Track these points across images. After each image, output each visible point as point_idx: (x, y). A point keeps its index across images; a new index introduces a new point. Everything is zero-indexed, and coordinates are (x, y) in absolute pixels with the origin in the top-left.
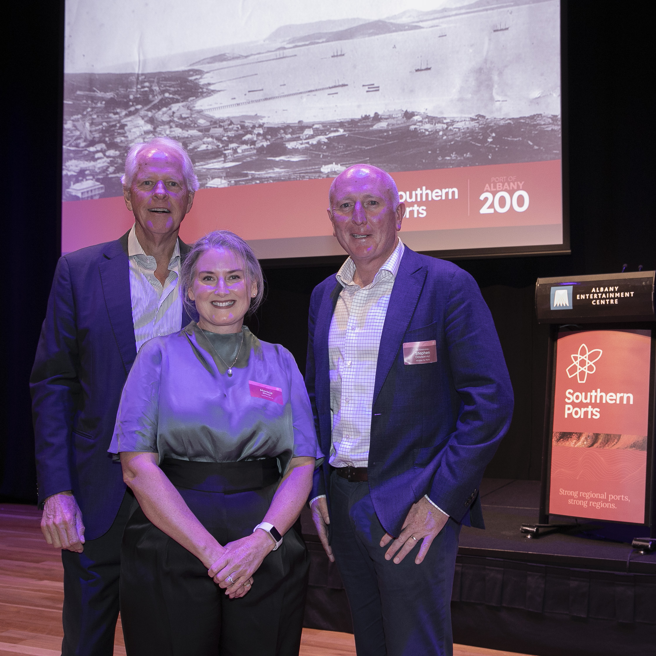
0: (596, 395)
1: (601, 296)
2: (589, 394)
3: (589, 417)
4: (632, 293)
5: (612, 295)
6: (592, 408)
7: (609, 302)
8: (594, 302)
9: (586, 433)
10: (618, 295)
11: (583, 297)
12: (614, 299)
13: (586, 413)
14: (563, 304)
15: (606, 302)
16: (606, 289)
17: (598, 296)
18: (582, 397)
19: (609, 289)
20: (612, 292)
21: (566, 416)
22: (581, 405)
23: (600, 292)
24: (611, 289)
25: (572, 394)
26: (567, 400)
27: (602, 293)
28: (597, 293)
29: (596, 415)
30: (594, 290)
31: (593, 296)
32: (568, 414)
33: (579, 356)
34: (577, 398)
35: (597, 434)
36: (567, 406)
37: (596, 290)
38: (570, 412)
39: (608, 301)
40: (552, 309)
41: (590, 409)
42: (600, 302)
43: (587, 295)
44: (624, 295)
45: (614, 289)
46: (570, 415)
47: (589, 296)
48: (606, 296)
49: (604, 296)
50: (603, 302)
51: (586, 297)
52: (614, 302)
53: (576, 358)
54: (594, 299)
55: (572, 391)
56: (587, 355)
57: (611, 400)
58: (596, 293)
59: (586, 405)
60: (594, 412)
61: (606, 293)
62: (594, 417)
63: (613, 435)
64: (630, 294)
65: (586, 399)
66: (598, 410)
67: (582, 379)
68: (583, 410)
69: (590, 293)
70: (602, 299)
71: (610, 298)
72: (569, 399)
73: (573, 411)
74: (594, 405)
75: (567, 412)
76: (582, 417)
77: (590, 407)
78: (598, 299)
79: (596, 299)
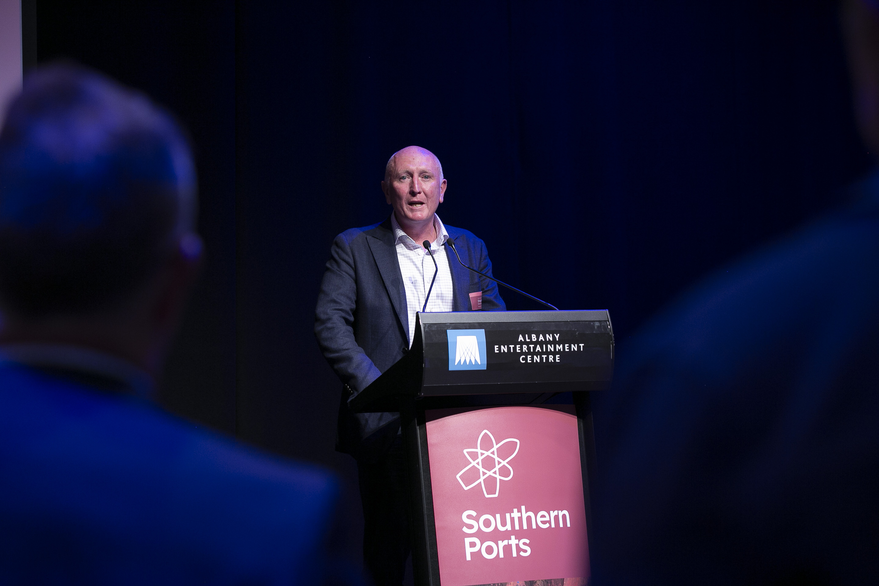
0: (520, 516)
1: (535, 348)
2: (508, 515)
3: (515, 554)
4: (582, 345)
5: (551, 348)
6: (516, 539)
7: (547, 359)
8: (523, 359)
9: (512, 583)
10: (559, 347)
11: (504, 349)
12: (554, 353)
13: (507, 549)
14: (470, 361)
15: (541, 359)
16: (541, 338)
17: (529, 348)
18: (496, 522)
19: (545, 337)
20: (550, 343)
21: (468, 558)
22: (496, 536)
23: (531, 342)
24: (549, 337)
25: (477, 519)
26: (465, 529)
27: (536, 343)
28: (528, 344)
29: (525, 551)
30: (521, 338)
31: (521, 348)
32: (472, 554)
33: (479, 451)
34: (487, 523)
35: (530, 581)
36: (467, 541)
37: (524, 338)
38: (475, 549)
39: (544, 356)
40: (451, 368)
41: (513, 541)
42: (532, 359)
43: (512, 346)
44: (570, 347)
45: (554, 337)
46: (477, 555)
47: (515, 348)
48: (542, 348)
49: (538, 348)
50: (537, 359)
51: (509, 349)
52: (554, 359)
53: (474, 456)
54: (522, 353)
55: (474, 514)
56: (495, 449)
57: (544, 522)
58: (525, 343)
59: (506, 535)
60: (522, 546)
61: (541, 343)
62: (522, 554)
63: (554, 580)
64: (579, 347)
65: (504, 524)
66: (527, 541)
67: (491, 491)
68: (502, 544)
69: (516, 343)
70: (535, 353)
71: (548, 353)
72: (471, 527)
73: (481, 547)
74: (520, 535)
75: (469, 551)
76: (501, 556)
77: (513, 537)
78: (529, 353)
79: (526, 354)
